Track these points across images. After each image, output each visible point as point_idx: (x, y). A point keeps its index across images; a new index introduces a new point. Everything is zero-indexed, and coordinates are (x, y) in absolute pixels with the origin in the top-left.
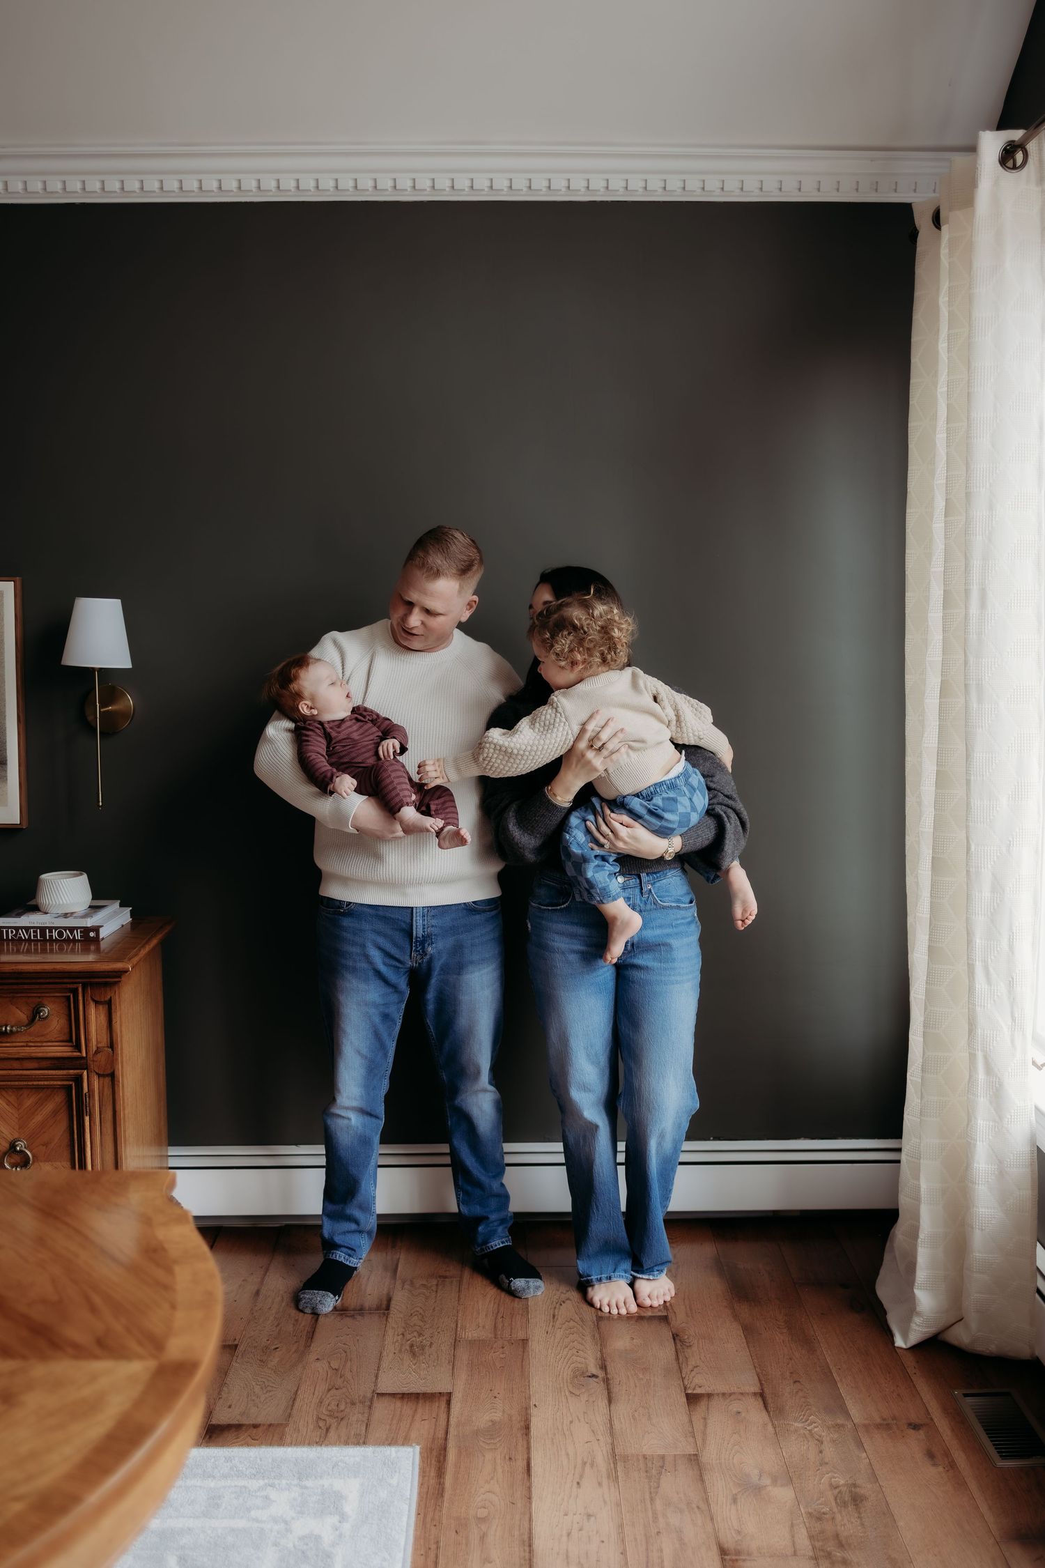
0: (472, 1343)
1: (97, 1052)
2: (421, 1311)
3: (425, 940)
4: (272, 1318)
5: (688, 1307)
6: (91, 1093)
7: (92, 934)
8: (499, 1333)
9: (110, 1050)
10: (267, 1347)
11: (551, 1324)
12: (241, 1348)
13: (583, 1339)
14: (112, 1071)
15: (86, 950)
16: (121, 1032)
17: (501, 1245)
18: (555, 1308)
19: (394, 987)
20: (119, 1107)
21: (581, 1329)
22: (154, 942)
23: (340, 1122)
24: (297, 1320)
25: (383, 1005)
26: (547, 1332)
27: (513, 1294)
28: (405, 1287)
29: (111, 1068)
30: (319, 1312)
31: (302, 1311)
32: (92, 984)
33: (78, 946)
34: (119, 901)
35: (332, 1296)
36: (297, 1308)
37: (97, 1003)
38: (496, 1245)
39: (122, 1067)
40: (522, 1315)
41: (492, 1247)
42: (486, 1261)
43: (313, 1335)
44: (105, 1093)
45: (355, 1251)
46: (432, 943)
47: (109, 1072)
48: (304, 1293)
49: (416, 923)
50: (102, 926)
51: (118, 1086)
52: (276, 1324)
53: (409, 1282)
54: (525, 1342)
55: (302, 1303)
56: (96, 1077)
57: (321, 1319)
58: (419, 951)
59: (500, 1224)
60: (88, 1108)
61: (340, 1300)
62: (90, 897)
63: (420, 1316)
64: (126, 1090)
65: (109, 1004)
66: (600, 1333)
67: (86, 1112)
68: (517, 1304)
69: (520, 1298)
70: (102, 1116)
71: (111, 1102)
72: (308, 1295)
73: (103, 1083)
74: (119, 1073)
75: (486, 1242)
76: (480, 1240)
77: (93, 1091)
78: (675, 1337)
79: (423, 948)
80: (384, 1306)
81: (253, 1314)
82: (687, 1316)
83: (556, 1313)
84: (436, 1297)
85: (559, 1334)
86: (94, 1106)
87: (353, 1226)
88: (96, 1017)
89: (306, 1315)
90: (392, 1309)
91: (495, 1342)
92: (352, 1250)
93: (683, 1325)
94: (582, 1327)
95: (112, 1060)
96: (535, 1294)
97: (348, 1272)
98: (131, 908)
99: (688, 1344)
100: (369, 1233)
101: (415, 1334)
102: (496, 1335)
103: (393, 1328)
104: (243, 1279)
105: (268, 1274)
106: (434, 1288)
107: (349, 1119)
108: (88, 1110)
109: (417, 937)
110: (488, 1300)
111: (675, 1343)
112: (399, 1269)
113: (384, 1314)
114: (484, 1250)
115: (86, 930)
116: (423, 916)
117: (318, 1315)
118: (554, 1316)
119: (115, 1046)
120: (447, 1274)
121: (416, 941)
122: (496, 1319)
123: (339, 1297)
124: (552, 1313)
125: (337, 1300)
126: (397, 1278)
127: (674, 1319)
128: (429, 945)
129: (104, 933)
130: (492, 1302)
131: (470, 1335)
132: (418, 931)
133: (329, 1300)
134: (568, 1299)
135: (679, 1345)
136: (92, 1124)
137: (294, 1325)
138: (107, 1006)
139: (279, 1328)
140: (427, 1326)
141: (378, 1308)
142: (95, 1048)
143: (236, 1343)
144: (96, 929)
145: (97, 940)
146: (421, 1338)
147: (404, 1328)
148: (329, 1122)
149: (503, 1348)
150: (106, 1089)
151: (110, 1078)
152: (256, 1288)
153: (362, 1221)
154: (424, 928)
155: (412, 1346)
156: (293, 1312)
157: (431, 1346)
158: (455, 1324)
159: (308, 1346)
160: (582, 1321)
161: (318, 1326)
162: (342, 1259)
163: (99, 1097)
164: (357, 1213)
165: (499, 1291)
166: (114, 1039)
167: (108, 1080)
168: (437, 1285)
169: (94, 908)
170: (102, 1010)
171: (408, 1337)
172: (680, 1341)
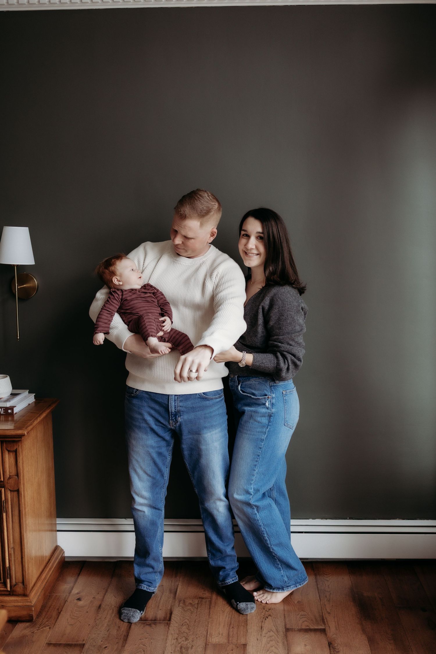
0: (215, 646)
1: (10, 478)
2: (188, 622)
3: (177, 414)
4: (105, 625)
5: (336, 623)
6: (6, 501)
7: (9, 411)
8: (231, 639)
9: (17, 477)
10: (100, 646)
11: (260, 633)
12: (86, 646)
13: (278, 645)
14: (18, 488)
15: (7, 421)
16: (23, 467)
17: (232, 582)
18: (262, 622)
19: (164, 439)
20: (23, 508)
21: (276, 637)
22: (48, 411)
23: (140, 513)
24: (119, 627)
25: (158, 447)
26: (257, 639)
27: (238, 611)
28: (180, 604)
29: (17, 487)
30: (132, 622)
31: (122, 621)
32: (6, 441)
33: (2, 418)
34: (28, 390)
35: (139, 611)
36: (120, 618)
37: (9, 451)
38: (229, 582)
39: (24, 486)
40: (244, 626)
41: (227, 583)
42: (224, 590)
43: (127, 638)
44: (14, 501)
45: (152, 583)
46: (181, 416)
47: (16, 489)
48: (124, 609)
49: (171, 404)
50: (15, 406)
51: (21, 496)
52: (107, 629)
53: (182, 602)
54: (245, 645)
55: (123, 616)
56: (9, 492)
57: (133, 626)
58: (173, 420)
59: (231, 571)
60: (5, 509)
61: (143, 613)
62: (11, 388)
63: (187, 626)
64: (26, 498)
65: (16, 452)
66: (287, 641)
67: (4, 511)
68: (241, 618)
69: (243, 614)
70: (13, 513)
71: (18, 506)
72: (125, 611)
73: (13, 495)
74: (22, 490)
75: (224, 580)
76: (221, 579)
77: (8, 500)
78: (330, 644)
79: (176, 418)
80: (168, 618)
81: (96, 622)
82: (336, 629)
83: (263, 626)
84: (197, 612)
85: (264, 640)
86: (8, 508)
87: (151, 570)
88: (9, 459)
89: (124, 623)
90: (172, 620)
91: (228, 646)
92: (150, 583)
93: (334, 636)
94: (277, 636)
95: (18, 483)
96: (251, 612)
97: (148, 595)
98: (35, 394)
99: (337, 650)
100: (160, 572)
101: (184, 639)
102: (229, 640)
103: (172, 634)
104: (93, 597)
105: (107, 594)
106: (196, 606)
107: (144, 512)
108: (5, 510)
109: (171, 412)
110: (225, 615)
111: (330, 650)
112: (178, 591)
113: (167, 624)
114: (223, 584)
115: (6, 409)
116: (175, 401)
117: (131, 623)
118: (262, 627)
119: (19, 475)
120: (204, 596)
121: (172, 414)
122: (229, 628)
123: (143, 612)
124: (260, 625)
125: (142, 614)
126: (177, 599)
127: (329, 631)
128: (179, 416)
129: (16, 410)
130: (228, 617)
131: (214, 641)
132: (172, 409)
133: (137, 614)
134: (270, 615)
135: (332, 650)
136: (7, 517)
137: (117, 630)
138: (15, 453)
139: (109, 632)
140: (191, 633)
141: (165, 619)
142: (8, 476)
143: (84, 642)
144: (12, 408)
145: (12, 414)
146: (187, 642)
147: (178, 634)
148: (134, 513)
149: (232, 650)
150: (15, 499)
151: (17, 493)
152: (99, 604)
153: (155, 567)
154: (175, 408)
155: (181, 648)
156: (118, 620)
157: (192, 648)
158: (206, 633)
159: (123, 646)
160: (277, 632)
161: (130, 631)
162: (145, 589)
163: (11, 502)
164: (152, 563)
165: (231, 609)
166: (19, 471)
167: (15, 493)
168: (198, 604)
169: (13, 395)
170: (12, 455)
171: (180, 640)
172: (333, 647)
